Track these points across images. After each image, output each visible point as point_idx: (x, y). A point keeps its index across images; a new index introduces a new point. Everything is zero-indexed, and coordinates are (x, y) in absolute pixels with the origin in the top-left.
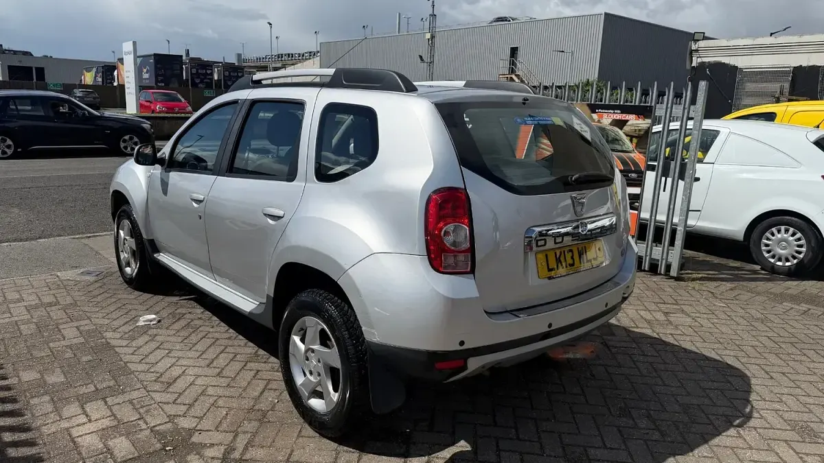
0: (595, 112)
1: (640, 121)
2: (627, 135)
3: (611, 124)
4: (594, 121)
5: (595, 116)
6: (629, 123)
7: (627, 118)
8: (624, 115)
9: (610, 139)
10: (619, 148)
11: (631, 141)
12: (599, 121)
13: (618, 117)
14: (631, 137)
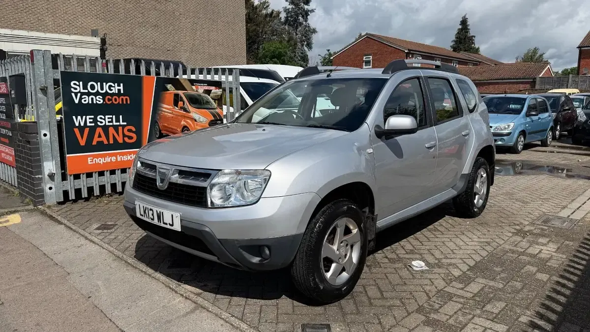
0: (194, 85)
1: (217, 90)
2: (213, 99)
3: (203, 93)
4: (193, 90)
5: (194, 87)
6: (212, 91)
7: (211, 89)
8: (209, 87)
9: (205, 102)
10: (210, 107)
11: (215, 102)
12: (197, 91)
13: (207, 88)
14: (215, 100)
